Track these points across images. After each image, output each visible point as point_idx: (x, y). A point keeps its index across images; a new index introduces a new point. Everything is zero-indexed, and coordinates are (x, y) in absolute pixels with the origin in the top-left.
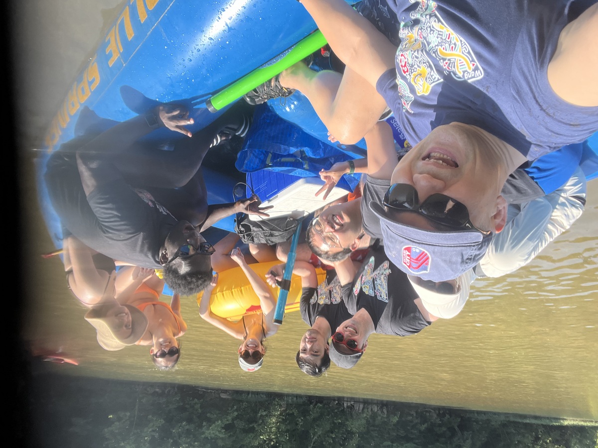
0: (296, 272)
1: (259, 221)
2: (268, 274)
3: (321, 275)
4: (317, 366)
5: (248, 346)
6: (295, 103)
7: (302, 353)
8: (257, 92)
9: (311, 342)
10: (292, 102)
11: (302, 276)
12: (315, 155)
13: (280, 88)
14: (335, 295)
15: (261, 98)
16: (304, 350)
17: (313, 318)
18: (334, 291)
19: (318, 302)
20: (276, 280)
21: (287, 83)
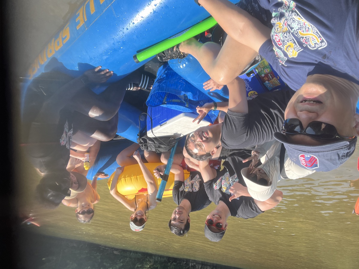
0: (172, 171)
1: (153, 138)
2: (155, 170)
3: (186, 174)
4: (182, 229)
5: (137, 215)
6: (187, 63)
7: (173, 220)
8: (164, 54)
9: (179, 214)
10: (185, 62)
11: (175, 173)
12: (193, 98)
13: (179, 52)
14: (195, 186)
15: (166, 58)
16: (174, 219)
17: (180, 200)
18: (195, 184)
19: (184, 190)
20: (160, 174)
21: (183, 50)
